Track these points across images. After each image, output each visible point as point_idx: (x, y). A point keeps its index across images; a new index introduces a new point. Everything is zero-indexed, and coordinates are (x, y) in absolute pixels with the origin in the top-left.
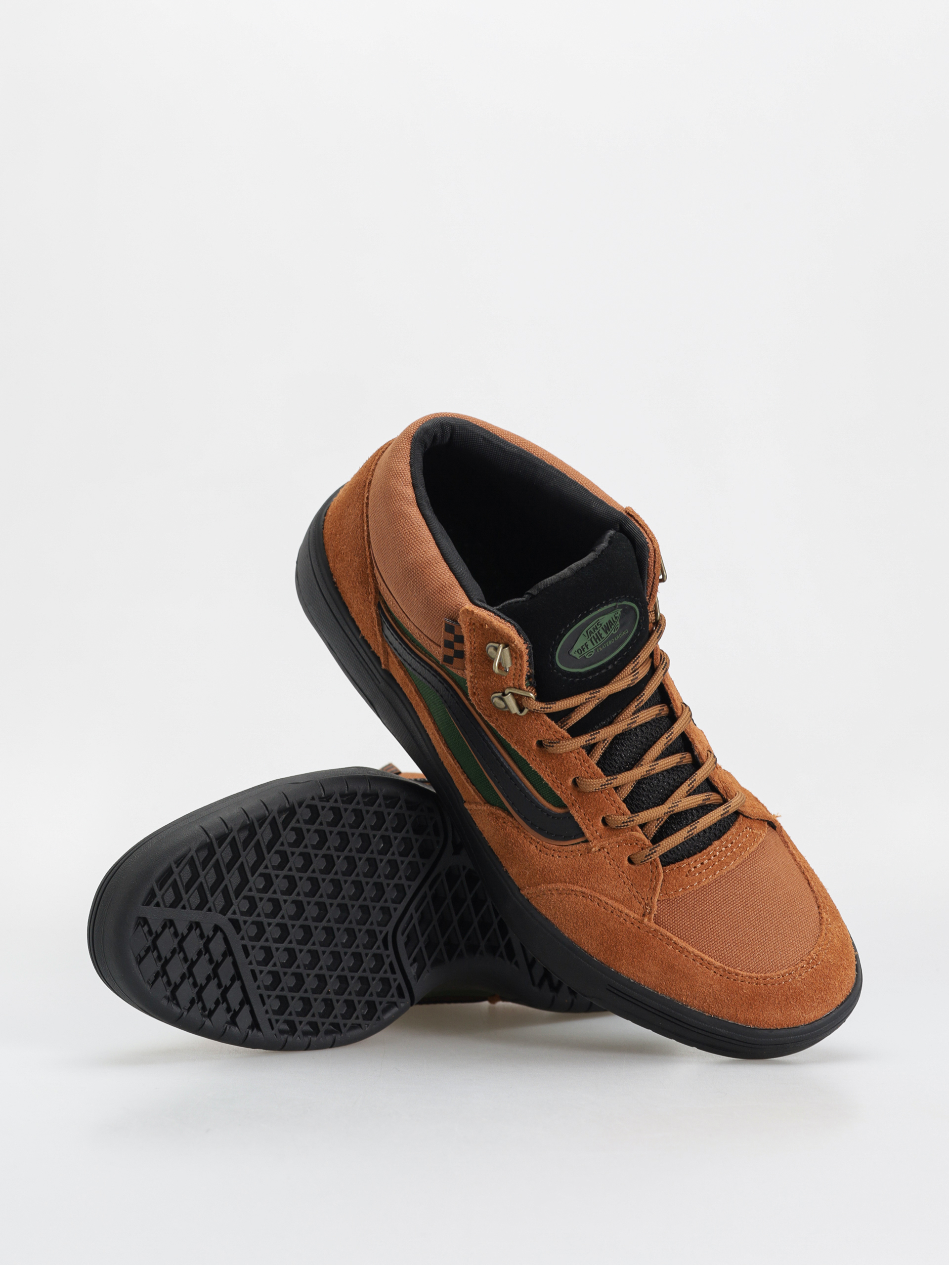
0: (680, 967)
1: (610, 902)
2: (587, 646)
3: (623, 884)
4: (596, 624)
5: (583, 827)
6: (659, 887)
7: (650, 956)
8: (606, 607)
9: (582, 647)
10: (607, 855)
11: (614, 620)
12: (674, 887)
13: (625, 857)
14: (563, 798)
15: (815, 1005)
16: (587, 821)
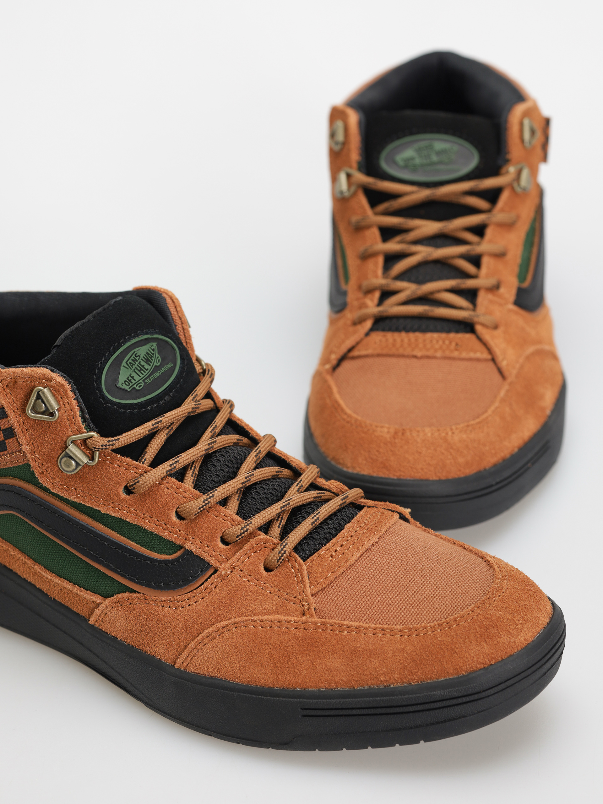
0: (363, 646)
1: (265, 617)
2: (133, 377)
3: (270, 594)
4: (134, 356)
5: (205, 556)
6: (306, 577)
7: (329, 652)
8: (137, 339)
9: (128, 378)
10: (241, 572)
11: (153, 352)
12: (323, 574)
13: (259, 566)
14: (173, 538)
15: (520, 626)
16: (206, 548)
